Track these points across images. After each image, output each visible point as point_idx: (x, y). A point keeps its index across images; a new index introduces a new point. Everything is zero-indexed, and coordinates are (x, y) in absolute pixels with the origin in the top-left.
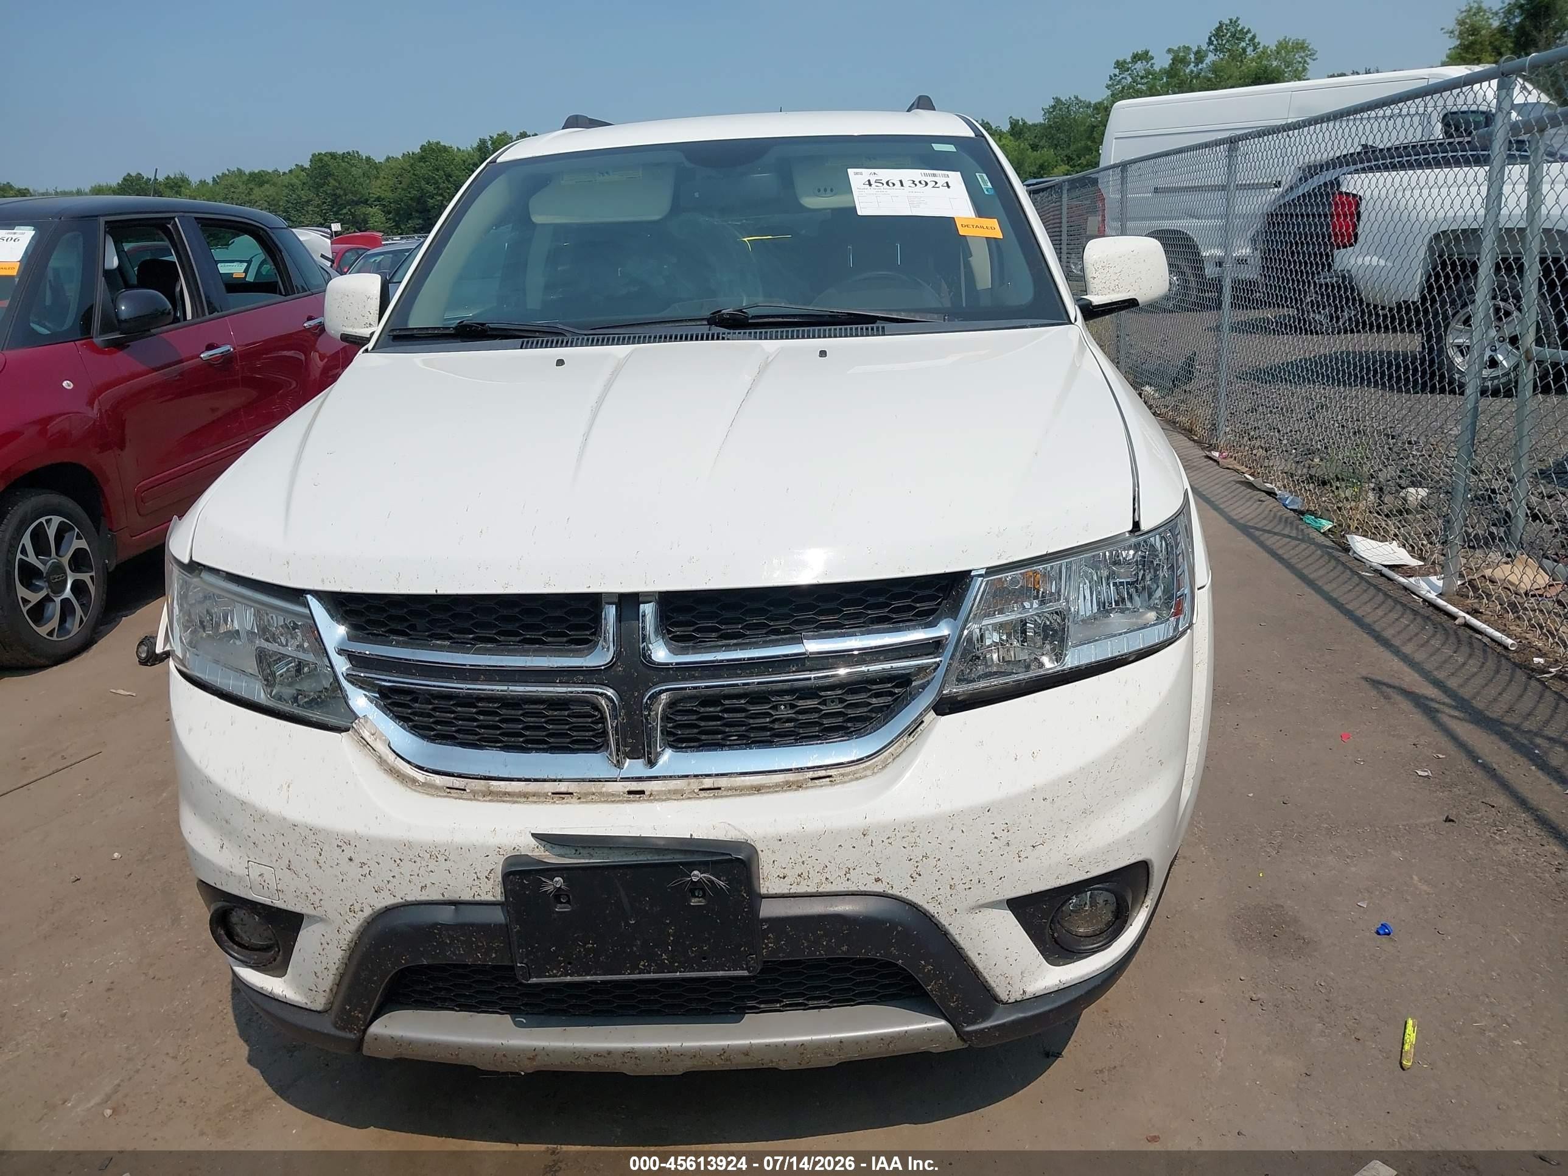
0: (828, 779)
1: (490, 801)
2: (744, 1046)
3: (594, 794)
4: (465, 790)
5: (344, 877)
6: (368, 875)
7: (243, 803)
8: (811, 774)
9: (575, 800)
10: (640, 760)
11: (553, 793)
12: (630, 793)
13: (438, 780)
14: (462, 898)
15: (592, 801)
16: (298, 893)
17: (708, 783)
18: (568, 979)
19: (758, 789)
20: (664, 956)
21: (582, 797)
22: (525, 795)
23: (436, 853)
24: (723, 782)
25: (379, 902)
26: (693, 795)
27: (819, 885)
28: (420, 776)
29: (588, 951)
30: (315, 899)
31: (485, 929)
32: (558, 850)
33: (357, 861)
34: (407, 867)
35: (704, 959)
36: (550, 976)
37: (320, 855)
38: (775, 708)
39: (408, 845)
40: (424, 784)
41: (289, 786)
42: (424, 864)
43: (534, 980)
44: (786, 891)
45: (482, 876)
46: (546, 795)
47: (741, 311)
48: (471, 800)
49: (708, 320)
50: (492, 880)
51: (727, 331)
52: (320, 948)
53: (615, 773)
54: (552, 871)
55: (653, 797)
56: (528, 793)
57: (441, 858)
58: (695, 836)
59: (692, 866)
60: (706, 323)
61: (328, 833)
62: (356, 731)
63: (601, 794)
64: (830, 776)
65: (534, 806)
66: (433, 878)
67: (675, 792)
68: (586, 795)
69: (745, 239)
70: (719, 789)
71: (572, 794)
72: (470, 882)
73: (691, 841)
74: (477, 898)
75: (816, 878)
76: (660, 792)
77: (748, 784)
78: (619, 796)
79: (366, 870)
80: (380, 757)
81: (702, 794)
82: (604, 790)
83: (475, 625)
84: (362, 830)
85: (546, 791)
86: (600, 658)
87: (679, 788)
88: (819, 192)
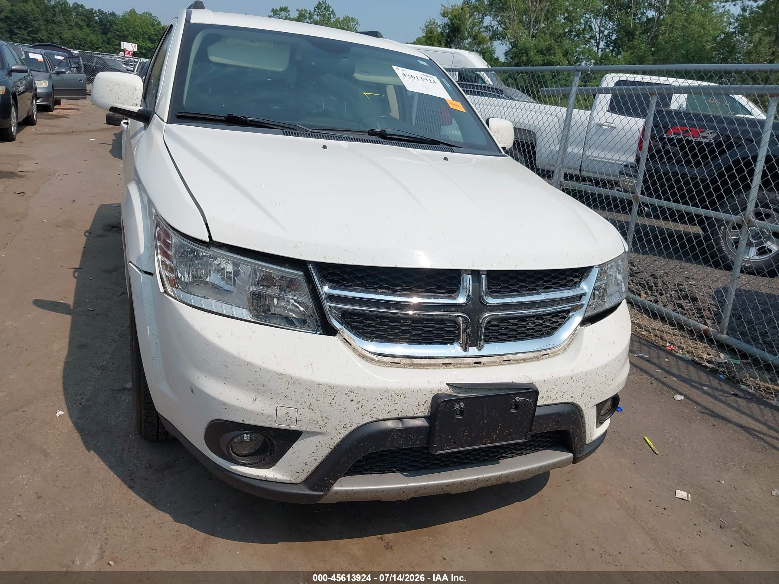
0: (547, 355)
1: (414, 368)
2: (507, 473)
3: (460, 364)
4: (399, 363)
5: (345, 410)
6: (360, 408)
7: (280, 375)
8: (542, 353)
9: (452, 367)
10: (475, 348)
11: (442, 364)
12: (475, 363)
13: (385, 359)
14: (408, 416)
15: (459, 367)
16: (312, 420)
17: (505, 358)
18: (453, 450)
19: (524, 360)
20: (494, 436)
21: (455, 365)
22: (430, 365)
23: (401, 394)
24: (511, 357)
25: (363, 421)
26: (500, 364)
27: (553, 400)
28: (376, 358)
29: (464, 436)
30: (322, 423)
31: (417, 429)
32: (458, 390)
33: (356, 401)
34: (384, 402)
35: (509, 435)
36: (446, 450)
37: (333, 399)
38: (528, 324)
39: (387, 391)
40: (378, 361)
41: (311, 365)
42: (393, 400)
43: (438, 452)
44: (542, 404)
45: (421, 404)
46: (439, 365)
47: (384, 131)
48: (403, 368)
49: (368, 132)
50: (425, 406)
51: (383, 140)
52: (314, 449)
53: (464, 354)
54: (459, 400)
55: (485, 365)
56: (431, 364)
57: (403, 397)
58: (514, 382)
59: (516, 394)
60: (367, 134)
61: (341, 387)
62: (341, 335)
63: (464, 364)
64: (548, 354)
65: (436, 370)
66: (396, 407)
67: (493, 362)
68: (457, 364)
69: (364, 93)
70: (510, 360)
71: (451, 364)
72: (414, 407)
73: (512, 384)
74: (415, 415)
75: (553, 397)
76: (487, 362)
77: (521, 358)
78: (471, 364)
79: (360, 405)
80: (354, 348)
81: (504, 363)
82: (465, 362)
83: (404, 283)
84: (361, 385)
85: (439, 363)
86: (461, 300)
87: (495, 360)
88: (362, 72)
